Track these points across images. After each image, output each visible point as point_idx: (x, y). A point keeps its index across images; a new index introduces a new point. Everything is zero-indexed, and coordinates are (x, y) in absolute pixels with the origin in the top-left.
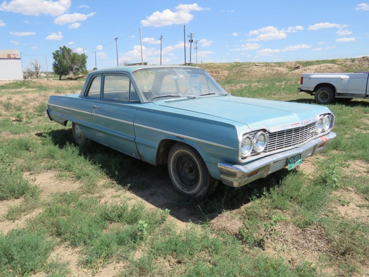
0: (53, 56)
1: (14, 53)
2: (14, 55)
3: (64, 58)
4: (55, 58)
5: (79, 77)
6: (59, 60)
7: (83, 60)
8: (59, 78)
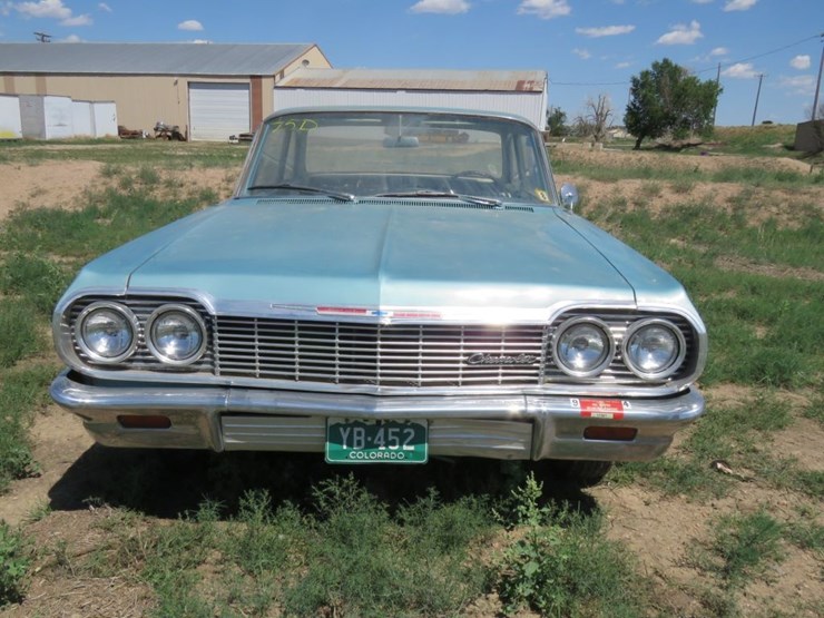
0: (631, 85)
1: (531, 79)
2: (531, 82)
3: (659, 90)
4: (634, 91)
5: (689, 145)
6: (645, 96)
7: (708, 96)
8: (634, 145)
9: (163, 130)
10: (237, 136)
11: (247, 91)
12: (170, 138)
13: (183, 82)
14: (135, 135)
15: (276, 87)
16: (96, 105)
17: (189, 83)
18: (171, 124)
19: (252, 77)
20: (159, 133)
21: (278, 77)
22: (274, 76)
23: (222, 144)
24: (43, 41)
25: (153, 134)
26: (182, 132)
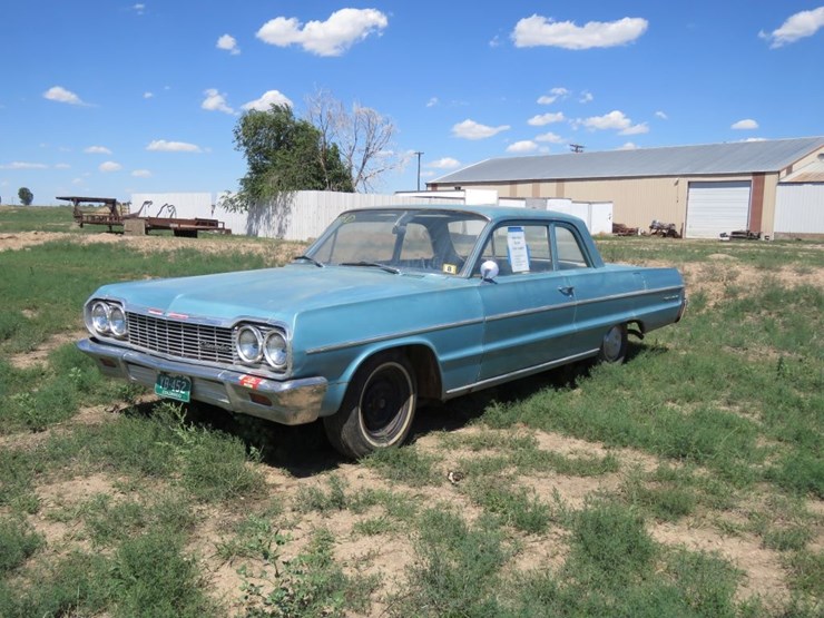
9: (658, 228)
10: (729, 234)
11: (748, 189)
12: (665, 235)
13: (684, 182)
14: (632, 233)
15: (780, 184)
16: (594, 206)
17: (689, 183)
18: (666, 222)
19: (754, 174)
20: (654, 231)
21: (783, 174)
22: (779, 172)
23: (712, 241)
24: (576, 151)
25: (648, 231)
26: (678, 231)
